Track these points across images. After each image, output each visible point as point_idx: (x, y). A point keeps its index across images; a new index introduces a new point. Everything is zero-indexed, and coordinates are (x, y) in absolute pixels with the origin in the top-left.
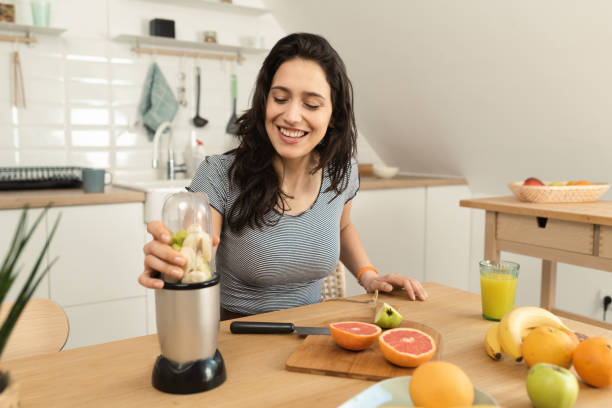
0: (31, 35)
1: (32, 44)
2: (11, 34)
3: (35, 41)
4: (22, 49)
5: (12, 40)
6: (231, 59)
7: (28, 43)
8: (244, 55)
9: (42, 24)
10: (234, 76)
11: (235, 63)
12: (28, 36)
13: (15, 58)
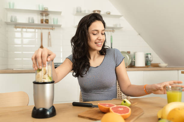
0: (53, 27)
1: (53, 30)
2: (48, 27)
3: (54, 29)
4: (51, 31)
5: (48, 29)
6: (110, 31)
7: (52, 29)
8: (115, 30)
9: (55, 24)
10: (111, 36)
11: (112, 32)
12: (52, 28)
13: (49, 34)
